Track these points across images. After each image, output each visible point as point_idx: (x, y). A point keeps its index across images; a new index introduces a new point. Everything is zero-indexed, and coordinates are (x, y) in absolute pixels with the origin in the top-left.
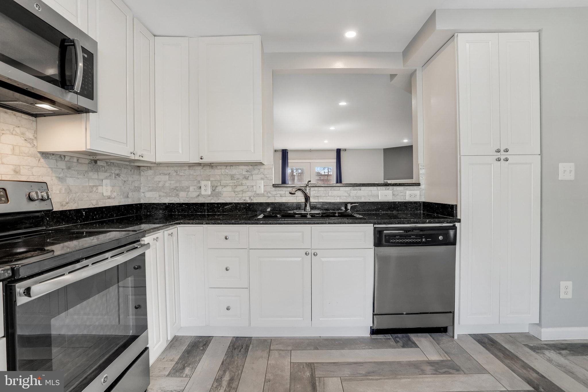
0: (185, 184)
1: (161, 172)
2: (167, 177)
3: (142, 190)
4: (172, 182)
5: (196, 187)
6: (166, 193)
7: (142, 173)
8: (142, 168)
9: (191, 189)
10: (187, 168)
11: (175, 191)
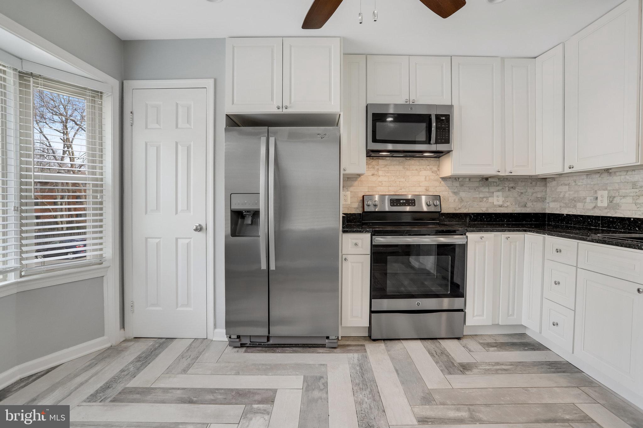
0: (582, 194)
1: (562, 182)
2: (567, 187)
3: (547, 201)
4: (571, 193)
5: (592, 198)
6: (565, 203)
7: (548, 185)
8: (548, 180)
9: (588, 200)
10: (585, 177)
11: (573, 202)
